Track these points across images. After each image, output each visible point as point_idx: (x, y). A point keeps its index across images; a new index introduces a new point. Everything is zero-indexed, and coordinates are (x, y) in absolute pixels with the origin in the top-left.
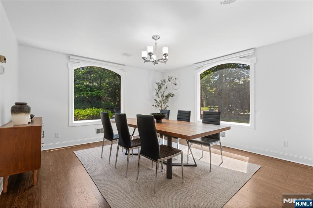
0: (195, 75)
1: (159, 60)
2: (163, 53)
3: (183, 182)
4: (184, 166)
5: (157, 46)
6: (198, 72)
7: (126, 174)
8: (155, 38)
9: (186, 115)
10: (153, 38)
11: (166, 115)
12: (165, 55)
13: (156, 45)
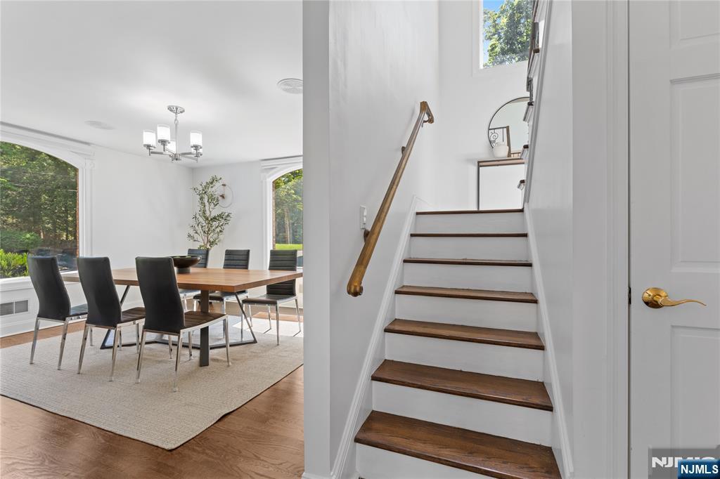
0: (262, 182)
1: (184, 154)
2: (192, 144)
3: (229, 366)
4: (230, 346)
5: (178, 126)
6: (270, 176)
7: (112, 375)
8: (174, 110)
9: (241, 257)
10: (170, 109)
11: (199, 259)
12: (196, 147)
13: (176, 125)
